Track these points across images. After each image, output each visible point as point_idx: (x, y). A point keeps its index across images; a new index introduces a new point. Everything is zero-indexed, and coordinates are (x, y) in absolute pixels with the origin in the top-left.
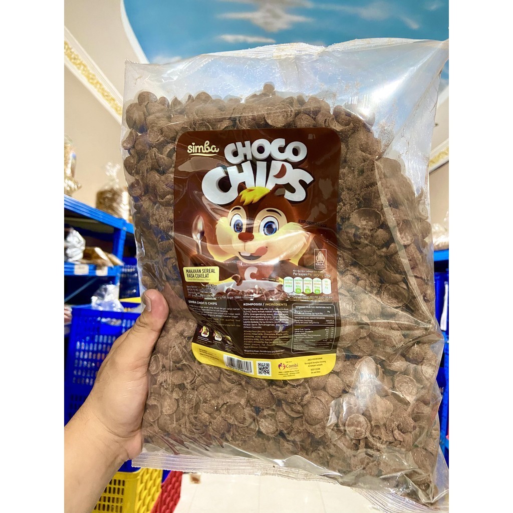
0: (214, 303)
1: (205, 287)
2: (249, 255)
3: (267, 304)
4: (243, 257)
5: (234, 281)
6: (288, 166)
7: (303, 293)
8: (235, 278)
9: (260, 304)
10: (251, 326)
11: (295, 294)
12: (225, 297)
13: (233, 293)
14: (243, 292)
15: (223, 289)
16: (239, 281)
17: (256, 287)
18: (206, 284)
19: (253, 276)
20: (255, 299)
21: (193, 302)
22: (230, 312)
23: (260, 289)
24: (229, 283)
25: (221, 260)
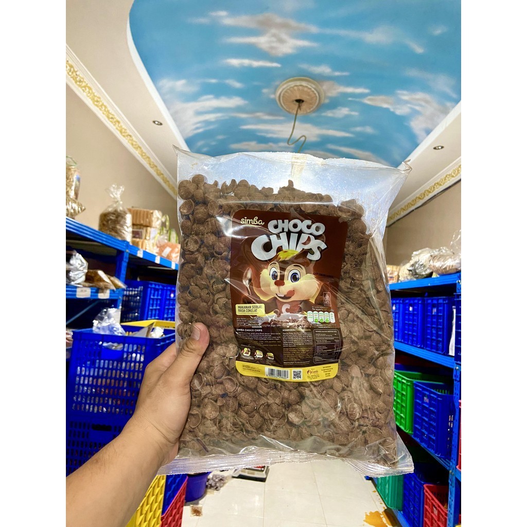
0: (260, 330)
1: (254, 319)
2: (284, 296)
4: (280, 297)
5: (275, 314)
6: (312, 237)
7: (319, 322)
8: (276, 312)
9: (294, 330)
10: (288, 345)
11: (314, 323)
13: (275, 323)
14: (282, 322)
16: (279, 315)
17: (290, 318)
18: (254, 316)
19: (287, 310)
20: (290, 326)
21: (242, 330)
22: (273, 336)
23: (293, 320)
24: (272, 316)
25: (265, 299)
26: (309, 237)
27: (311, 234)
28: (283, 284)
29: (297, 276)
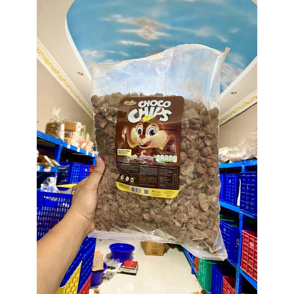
0: (128, 165)
1: (125, 158)
2: (143, 145)
3: (149, 166)
4: (141, 145)
6: (163, 109)
7: (164, 162)
8: (137, 155)
10: (142, 174)
11: (160, 162)
12: (133, 162)
13: (136, 160)
14: (140, 160)
15: (132, 159)
16: (139, 156)
17: (145, 159)
18: (125, 156)
19: (144, 154)
20: (144, 163)
21: (120, 164)
22: (135, 168)
23: (146, 160)
24: (135, 156)
25: (132, 147)
26: (161, 109)
27: (162, 107)
28: (144, 137)
29: (154, 132)
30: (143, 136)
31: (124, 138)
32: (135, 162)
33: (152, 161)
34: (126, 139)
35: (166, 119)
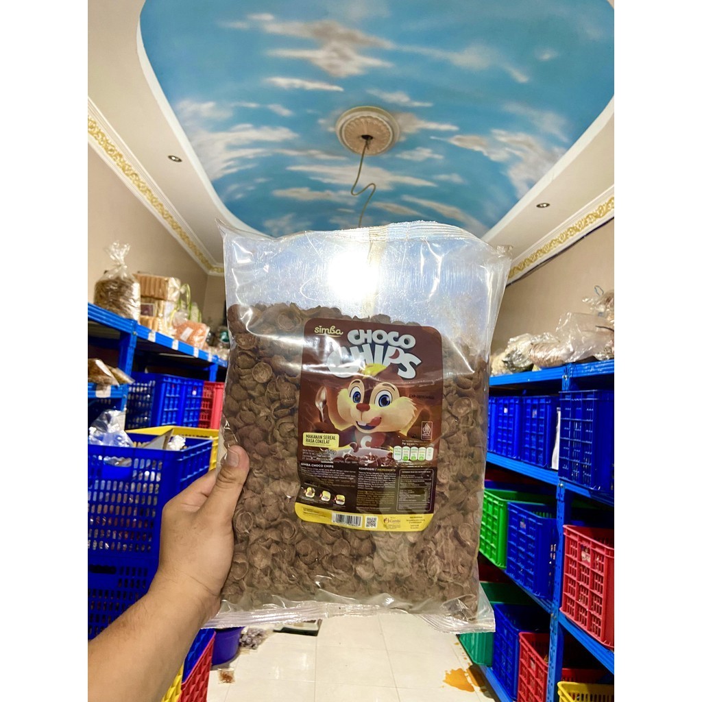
0: (330, 466)
1: (324, 452)
2: (365, 425)
3: (379, 470)
4: (360, 426)
5: (351, 448)
6: (401, 351)
7: (410, 460)
8: (352, 446)
9: (373, 469)
10: (364, 487)
11: (402, 461)
12: (342, 462)
13: (351, 458)
14: (359, 458)
15: (342, 454)
16: (356, 448)
17: (370, 454)
18: (324, 449)
19: (367, 444)
20: (369, 464)
21: (307, 465)
22: (346, 474)
23: (373, 457)
24: (348, 450)
25: (341, 429)
26: (397, 350)
27: (399, 347)
28: (368, 408)
29: (388, 399)
30: (364, 407)
31: (321, 410)
32: (349, 462)
33: (384, 458)
34: (325, 410)
35: (410, 373)
